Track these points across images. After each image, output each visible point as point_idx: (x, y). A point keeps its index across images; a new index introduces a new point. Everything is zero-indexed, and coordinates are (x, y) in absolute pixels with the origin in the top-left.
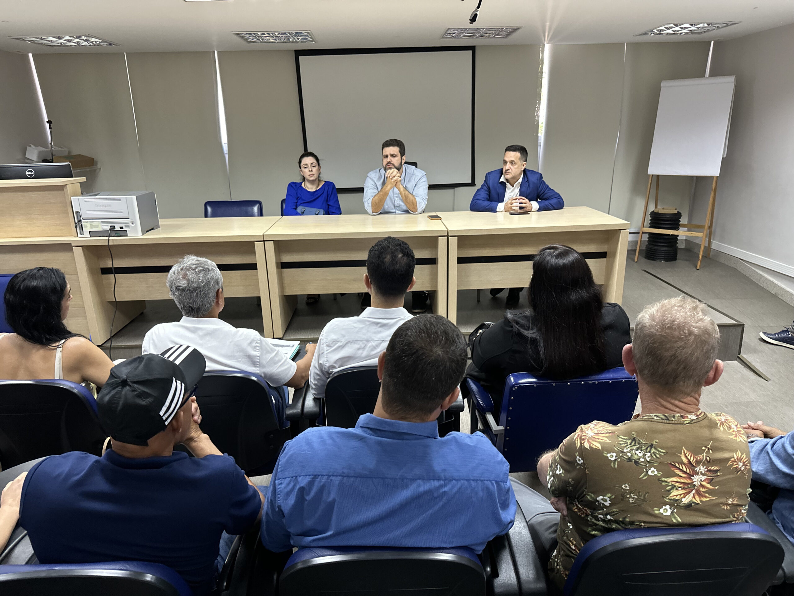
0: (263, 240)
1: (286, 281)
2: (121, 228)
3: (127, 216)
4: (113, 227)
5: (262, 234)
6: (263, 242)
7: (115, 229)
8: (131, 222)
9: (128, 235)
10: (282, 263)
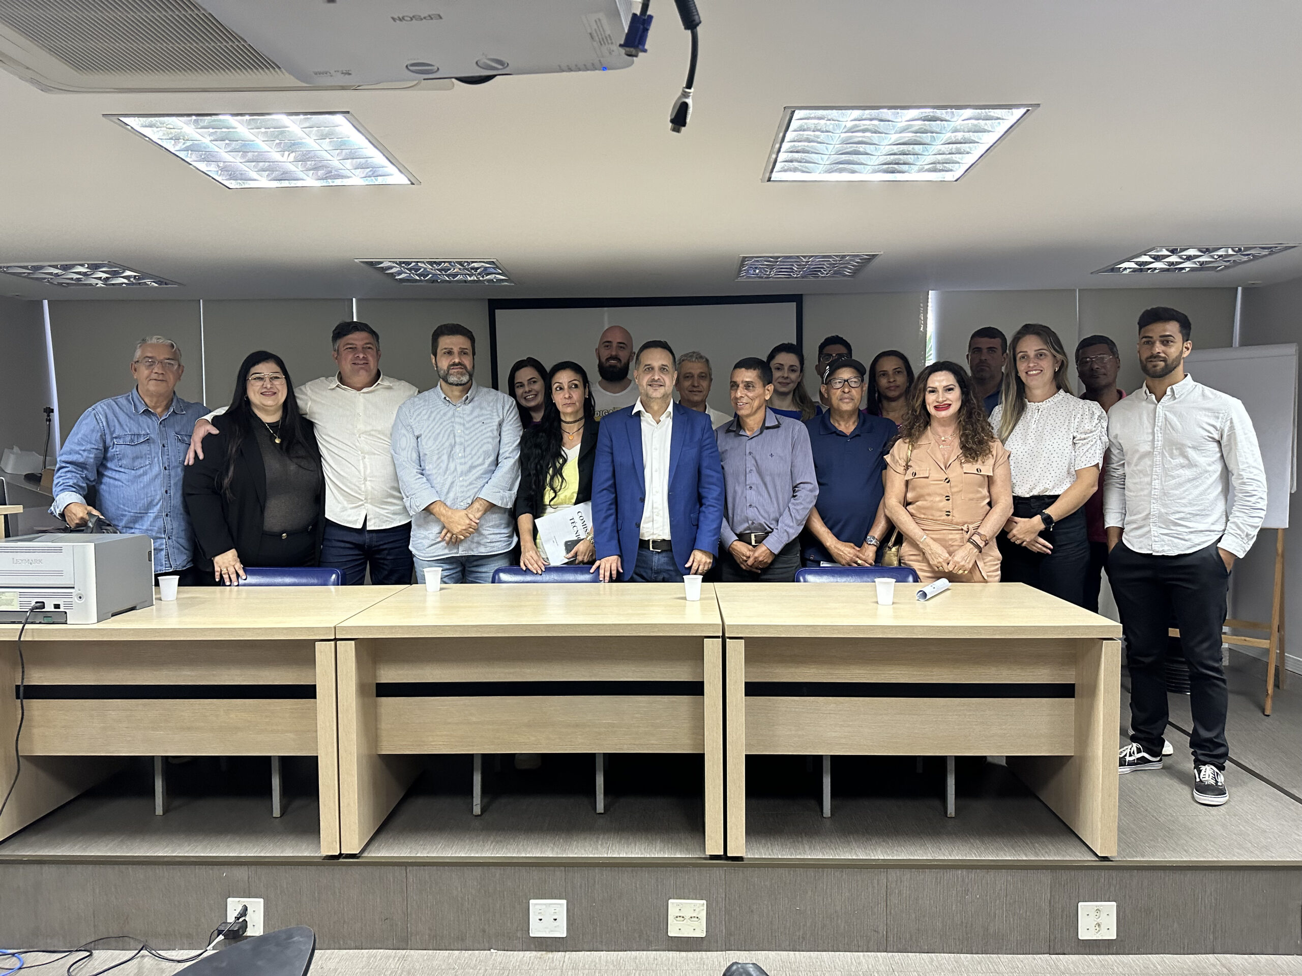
0: (333, 638)
1: (385, 725)
2: (57, 606)
3: (70, 583)
4: (43, 605)
5: (332, 625)
6: (333, 643)
7: (44, 608)
8: (77, 595)
9: (68, 622)
10: (377, 684)
